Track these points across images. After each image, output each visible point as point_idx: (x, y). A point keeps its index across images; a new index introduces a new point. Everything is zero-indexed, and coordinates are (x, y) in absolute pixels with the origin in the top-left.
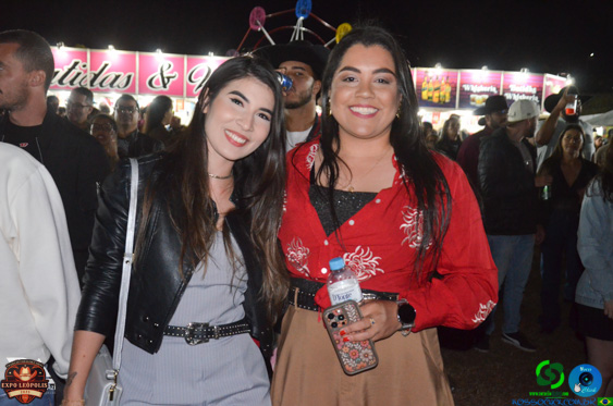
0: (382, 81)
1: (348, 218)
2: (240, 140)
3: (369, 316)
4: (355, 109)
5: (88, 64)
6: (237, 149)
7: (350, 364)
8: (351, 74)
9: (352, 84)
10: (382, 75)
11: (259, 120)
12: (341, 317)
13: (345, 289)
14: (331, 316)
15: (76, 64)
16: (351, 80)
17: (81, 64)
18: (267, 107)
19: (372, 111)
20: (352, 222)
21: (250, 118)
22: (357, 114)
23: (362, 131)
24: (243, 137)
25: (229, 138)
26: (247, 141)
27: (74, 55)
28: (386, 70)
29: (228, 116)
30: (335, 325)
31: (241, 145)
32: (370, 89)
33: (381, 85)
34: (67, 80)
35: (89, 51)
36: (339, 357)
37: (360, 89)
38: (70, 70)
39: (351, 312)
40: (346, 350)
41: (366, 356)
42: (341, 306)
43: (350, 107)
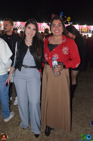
0: (60, 26)
1: (53, 49)
2: (31, 35)
3: (59, 67)
4: (56, 31)
5: (23, 25)
6: (30, 36)
7: (56, 75)
8: (54, 25)
9: (55, 27)
10: (59, 25)
11: (33, 31)
12: (54, 68)
13: (55, 63)
14: (53, 68)
15: (21, 25)
16: (54, 26)
17: (22, 25)
18: (34, 28)
19: (58, 31)
20: (54, 50)
21: (31, 31)
22: (56, 32)
23: (57, 35)
24: (31, 34)
25: (29, 35)
26: (32, 35)
27: (21, 23)
28: (60, 24)
29: (28, 31)
30: (53, 69)
31: (31, 36)
32: (58, 27)
33: (59, 26)
34: (19, 28)
35: (23, 23)
36: (54, 74)
37: (56, 28)
38: (20, 26)
39: (56, 67)
40: (55, 73)
41: (58, 74)
42: (54, 66)
43: (55, 31)
